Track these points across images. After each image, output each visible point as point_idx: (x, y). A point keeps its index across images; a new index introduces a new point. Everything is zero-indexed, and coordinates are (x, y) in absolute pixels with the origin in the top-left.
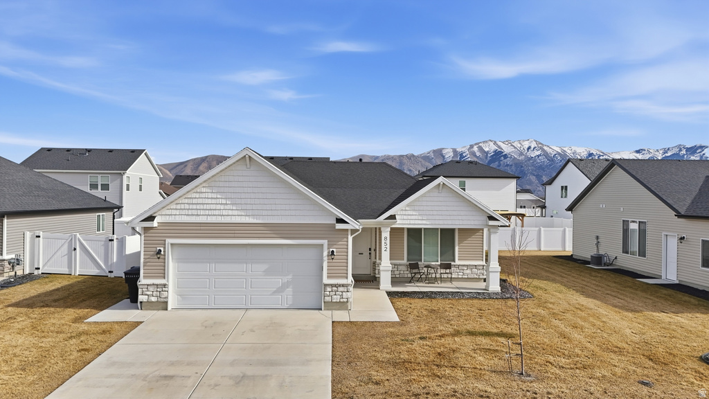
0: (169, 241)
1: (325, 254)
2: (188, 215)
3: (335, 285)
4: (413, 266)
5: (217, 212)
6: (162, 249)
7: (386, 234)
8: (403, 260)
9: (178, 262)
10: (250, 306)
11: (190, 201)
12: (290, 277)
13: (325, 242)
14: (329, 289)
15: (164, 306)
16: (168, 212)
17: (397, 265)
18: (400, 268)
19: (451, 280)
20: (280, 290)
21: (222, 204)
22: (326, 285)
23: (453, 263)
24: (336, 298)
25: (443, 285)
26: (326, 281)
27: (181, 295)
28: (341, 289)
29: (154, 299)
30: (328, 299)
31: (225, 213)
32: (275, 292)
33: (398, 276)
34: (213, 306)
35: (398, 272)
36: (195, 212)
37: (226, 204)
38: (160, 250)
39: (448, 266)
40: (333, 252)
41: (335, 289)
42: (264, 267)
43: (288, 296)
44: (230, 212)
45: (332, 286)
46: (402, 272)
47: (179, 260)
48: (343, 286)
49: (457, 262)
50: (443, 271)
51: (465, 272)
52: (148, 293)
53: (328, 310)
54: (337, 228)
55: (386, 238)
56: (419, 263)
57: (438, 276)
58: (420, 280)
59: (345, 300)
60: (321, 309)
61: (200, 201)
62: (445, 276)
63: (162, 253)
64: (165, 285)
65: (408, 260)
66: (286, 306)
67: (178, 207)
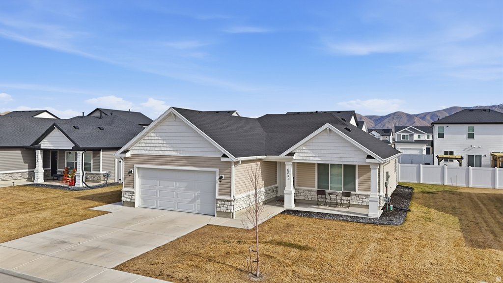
0: (136, 166)
1: (217, 178)
2: (145, 150)
3: (223, 200)
4: (321, 193)
5: (159, 149)
6: (133, 171)
7: (289, 167)
8: (315, 187)
9: (141, 179)
10: (177, 209)
11: (145, 141)
12: (199, 192)
13: (217, 170)
14: (219, 203)
15: (132, 204)
16: (136, 148)
17: (310, 191)
18: (312, 193)
19: (349, 205)
20: (193, 201)
21: (161, 143)
22: (217, 199)
23: (352, 192)
24: (224, 209)
25: (342, 209)
26: (218, 197)
27: (144, 199)
28: (226, 203)
29: (128, 200)
30: (219, 209)
31: (162, 149)
32: (190, 202)
33: (310, 199)
34: (158, 207)
35: (310, 197)
36: (148, 148)
37: (163, 143)
38: (131, 171)
39: (348, 195)
40: (222, 177)
41: (223, 202)
42: (185, 184)
43: (197, 206)
44: (165, 149)
45: (221, 200)
46: (313, 197)
47: (143, 177)
48: (228, 201)
49: (357, 192)
50: (344, 198)
51: (364, 200)
52: (126, 196)
53: (219, 217)
54: (222, 160)
55: (288, 170)
56: (326, 191)
57: (339, 201)
58: (325, 204)
59: (229, 211)
60: (214, 216)
61: (150, 141)
62: (345, 202)
63: (133, 173)
64: (133, 192)
65: (319, 188)
66: (196, 212)
67: (140, 145)
